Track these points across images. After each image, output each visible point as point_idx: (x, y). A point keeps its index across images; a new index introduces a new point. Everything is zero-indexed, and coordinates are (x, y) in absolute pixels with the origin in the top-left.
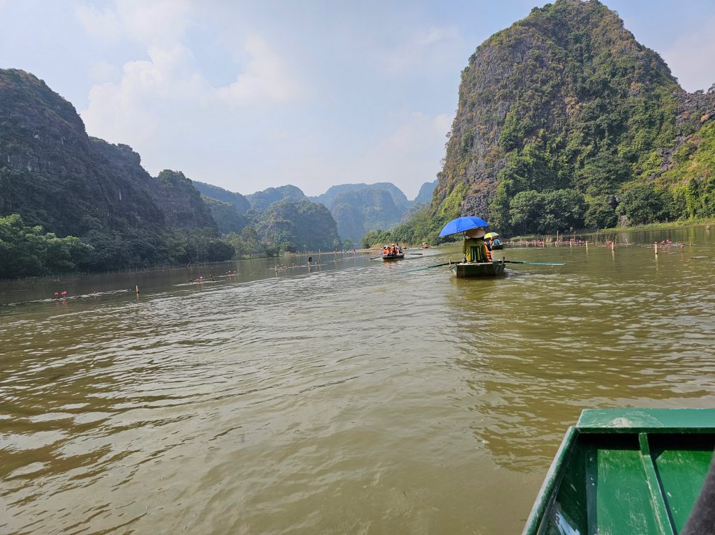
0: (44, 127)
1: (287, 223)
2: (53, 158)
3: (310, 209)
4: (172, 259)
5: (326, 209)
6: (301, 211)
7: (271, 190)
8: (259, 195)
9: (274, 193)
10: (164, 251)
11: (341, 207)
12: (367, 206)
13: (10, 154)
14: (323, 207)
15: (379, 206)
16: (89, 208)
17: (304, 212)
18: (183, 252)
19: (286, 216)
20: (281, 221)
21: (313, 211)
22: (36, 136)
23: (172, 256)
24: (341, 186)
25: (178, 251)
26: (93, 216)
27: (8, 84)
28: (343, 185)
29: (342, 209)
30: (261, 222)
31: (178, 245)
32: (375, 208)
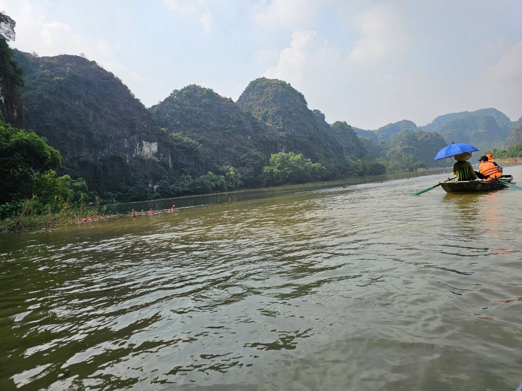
0: (297, 109)
1: (411, 148)
2: (302, 124)
3: (426, 137)
4: (355, 174)
5: (440, 136)
6: (420, 139)
7: (390, 125)
8: (382, 130)
9: (393, 128)
10: (351, 170)
11: (448, 132)
12: (471, 130)
13: (286, 125)
14: (437, 135)
15: (484, 129)
16: (317, 148)
17: (422, 139)
18: (361, 170)
19: (409, 144)
20: (407, 147)
21: (429, 138)
22: (294, 114)
23: (355, 172)
24: (446, 115)
25: (359, 169)
26: (320, 152)
27: (282, 90)
28: (447, 115)
29: (449, 134)
30: (391, 149)
31: (357, 166)
32: (479, 131)
